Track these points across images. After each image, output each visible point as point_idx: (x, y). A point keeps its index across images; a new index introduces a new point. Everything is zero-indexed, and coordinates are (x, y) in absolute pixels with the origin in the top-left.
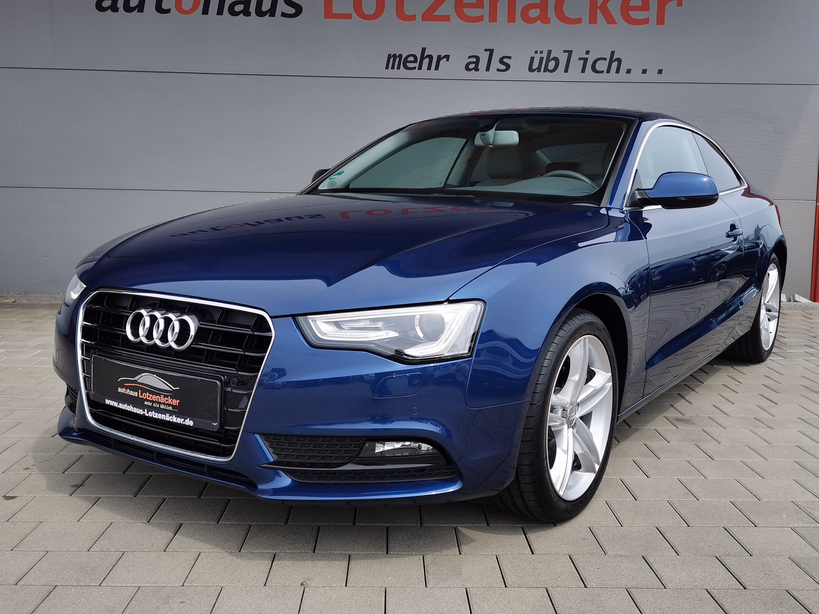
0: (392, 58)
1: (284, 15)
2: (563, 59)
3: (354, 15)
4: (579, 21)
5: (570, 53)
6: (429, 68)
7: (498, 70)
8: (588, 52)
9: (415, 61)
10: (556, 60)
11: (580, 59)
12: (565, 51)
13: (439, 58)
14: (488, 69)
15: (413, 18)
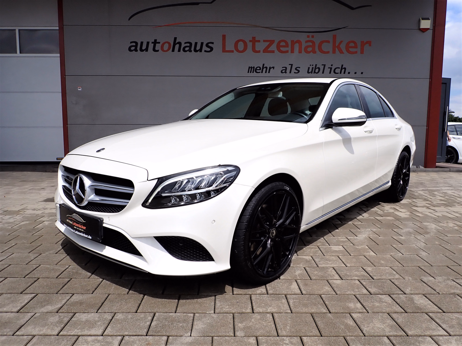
0: (250, 69)
1: (205, 51)
2: (322, 68)
3: (235, 51)
4: (328, 52)
5: (325, 65)
6: (266, 72)
7: (295, 73)
8: (332, 65)
9: (260, 69)
10: (319, 68)
11: (329, 68)
12: (322, 65)
13: (270, 68)
14: (290, 72)
15: (259, 52)
